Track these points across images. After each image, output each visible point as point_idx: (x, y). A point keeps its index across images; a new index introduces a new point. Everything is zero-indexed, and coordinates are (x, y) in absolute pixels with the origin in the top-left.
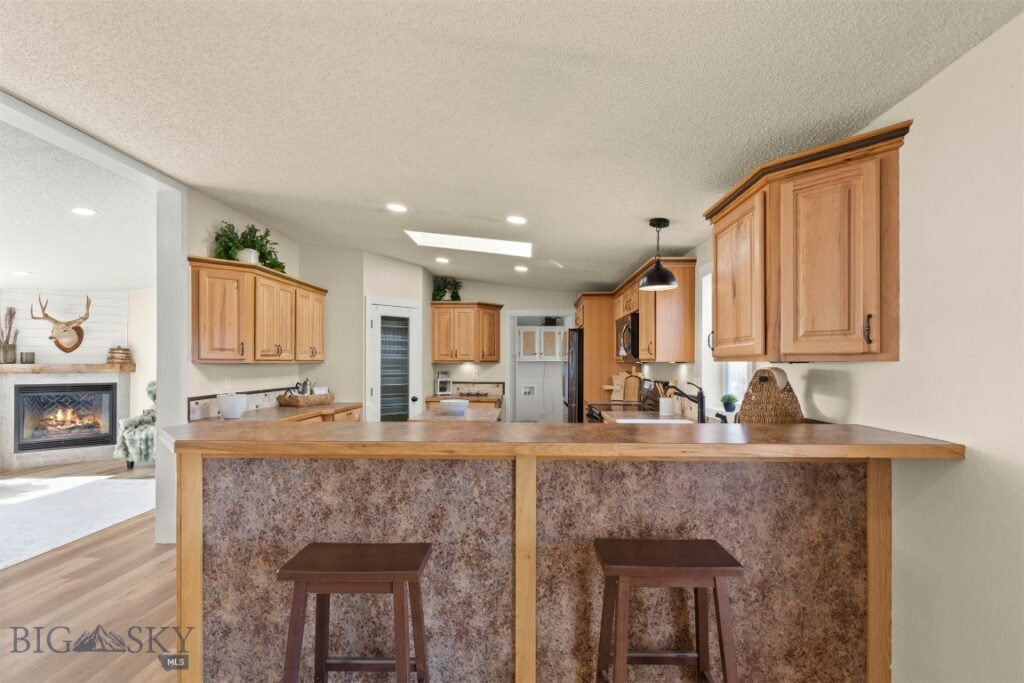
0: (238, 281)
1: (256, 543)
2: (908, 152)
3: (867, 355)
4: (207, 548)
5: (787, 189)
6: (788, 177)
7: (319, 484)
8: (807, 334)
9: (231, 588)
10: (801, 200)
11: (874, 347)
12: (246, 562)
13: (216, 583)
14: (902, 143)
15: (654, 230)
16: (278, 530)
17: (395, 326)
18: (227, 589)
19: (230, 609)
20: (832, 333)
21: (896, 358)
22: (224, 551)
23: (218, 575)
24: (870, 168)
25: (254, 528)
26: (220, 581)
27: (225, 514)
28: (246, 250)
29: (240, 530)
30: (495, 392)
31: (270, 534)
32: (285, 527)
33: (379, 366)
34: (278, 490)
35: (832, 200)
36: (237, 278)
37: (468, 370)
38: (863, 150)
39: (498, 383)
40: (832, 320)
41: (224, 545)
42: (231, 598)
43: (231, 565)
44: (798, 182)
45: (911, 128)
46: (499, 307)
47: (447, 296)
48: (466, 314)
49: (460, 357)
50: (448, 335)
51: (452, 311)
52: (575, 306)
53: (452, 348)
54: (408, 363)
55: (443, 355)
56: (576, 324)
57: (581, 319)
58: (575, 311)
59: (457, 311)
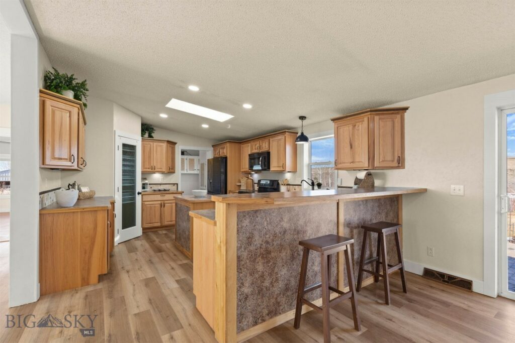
0: (70, 112)
1: (258, 250)
2: (407, 115)
3: (398, 167)
4: (239, 257)
5: (377, 118)
6: (377, 115)
7: (282, 219)
8: (383, 161)
9: (248, 275)
10: (380, 122)
11: (400, 165)
12: (254, 261)
13: (242, 274)
14: (406, 112)
15: (300, 121)
16: (267, 242)
17: (129, 151)
18: (246, 276)
19: (248, 286)
20: (390, 161)
21: (404, 168)
22: (245, 257)
23: (243, 270)
24: (399, 116)
25: (258, 243)
26: (244, 273)
27: (246, 239)
28: (69, 91)
29: (252, 246)
30: (173, 188)
31: (264, 245)
32: (270, 240)
33: (121, 174)
34: (267, 224)
35: (389, 124)
36: (70, 110)
37: (157, 177)
38: (396, 112)
39: (174, 184)
40: (389, 157)
41: (245, 254)
42: (248, 280)
43: (248, 264)
44: (380, 116)
45: (409, 109)
46: (175, 143)
47: (147, 135)
48: (161, 146)
49: (156, 170)
50: (150, 157)
51: (152, 143)
52: (213, 146)
53: (152, 165)
54: (136, 172)
55: (146, 168)
56: (215, 155)
57: (224, 153)
58: (212, 148)
59: (155, 144)
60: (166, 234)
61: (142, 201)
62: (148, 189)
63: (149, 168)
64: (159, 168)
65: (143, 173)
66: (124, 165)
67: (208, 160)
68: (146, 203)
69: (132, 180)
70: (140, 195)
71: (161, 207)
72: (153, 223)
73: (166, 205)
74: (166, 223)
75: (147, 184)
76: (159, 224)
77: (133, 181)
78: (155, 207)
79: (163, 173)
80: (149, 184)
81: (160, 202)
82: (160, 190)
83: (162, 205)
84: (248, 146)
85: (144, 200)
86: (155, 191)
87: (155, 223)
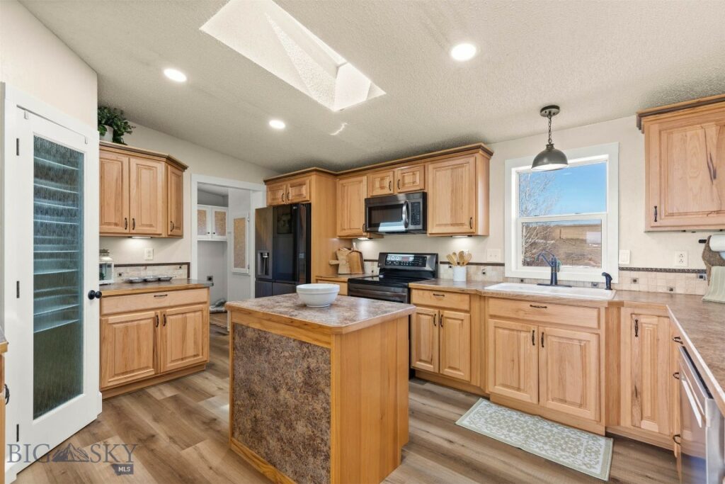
17: (58, 166)
30: (179, 275)
37: (136, 248)
46: (183, 168)
47: (109, 135)
48: (150, 168)
49: (138, 229)
50: (119, 194)
51: (125, 159)
52: (266, 182)
53: (126, 215)
54: (82, 233)
55: (109, 224)
56: (273, 199)
57: (300, 195)
58: (264, 187)
59: (134, 161)
60: (175, 399)
61: (101, 315)
62: (113, 279)
63: (116, 224)
64: (147, 225)
65: (104, 236)
66: (38, 210)
67: (258, 211)
68: (112, 319)
69: (71, 255)
70: (96, 300)
71: (156, 324)
72: (133, 371)
73: (168, 319)
74: (170, 366)
75: (109, 266)
76: (150, 372)
77: (74, 260)
78: (138, 326)
79: (153, 237)
80: (116, 266)
81: (152, 314)
82: (145, 281)
83: (159, 321)
84: (361, 182)
85: (105, 312)
86: (131, 282)
87: (139, 369)
